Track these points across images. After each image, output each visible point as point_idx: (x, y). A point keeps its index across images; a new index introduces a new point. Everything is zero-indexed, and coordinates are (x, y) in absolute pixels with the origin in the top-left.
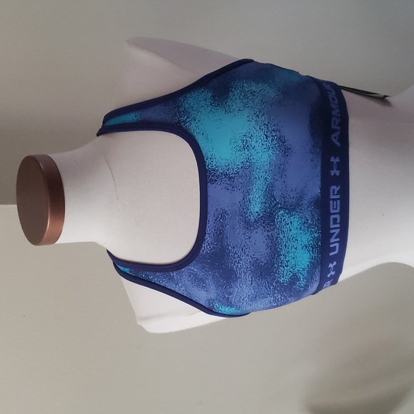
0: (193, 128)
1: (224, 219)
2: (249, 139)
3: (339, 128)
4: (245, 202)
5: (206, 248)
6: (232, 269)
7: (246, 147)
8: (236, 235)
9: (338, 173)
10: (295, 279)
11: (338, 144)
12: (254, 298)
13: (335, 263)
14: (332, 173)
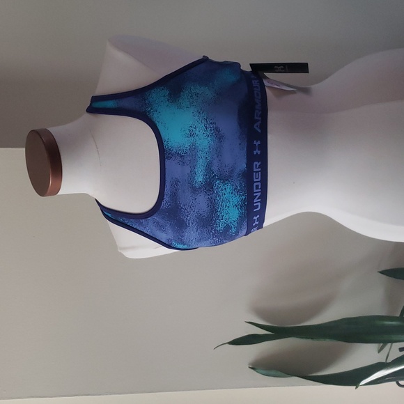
0: (155, 117)
1: (178, 185)
2: (194, 129)
3: (260, 118)
4: (192, 173)
5: (164, 205)
6: (183, 220)
7: (192, 135)
8: (186, 198)
9: (259, 152)
10: (228, 228)
11: (259, 131)
12: (200, 240)
13: (258, 216)
14: (255, 152)
